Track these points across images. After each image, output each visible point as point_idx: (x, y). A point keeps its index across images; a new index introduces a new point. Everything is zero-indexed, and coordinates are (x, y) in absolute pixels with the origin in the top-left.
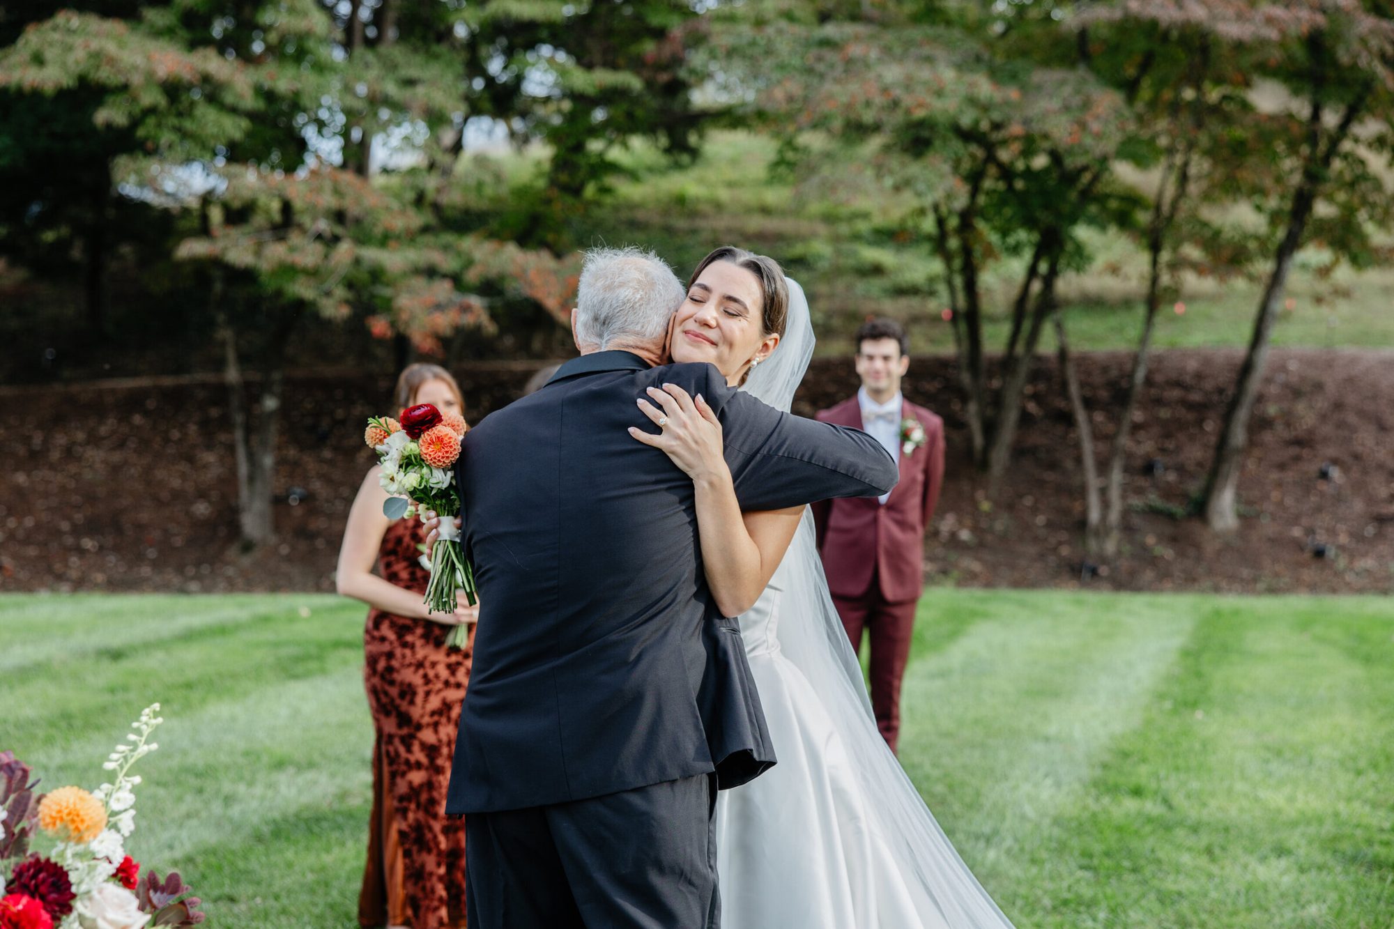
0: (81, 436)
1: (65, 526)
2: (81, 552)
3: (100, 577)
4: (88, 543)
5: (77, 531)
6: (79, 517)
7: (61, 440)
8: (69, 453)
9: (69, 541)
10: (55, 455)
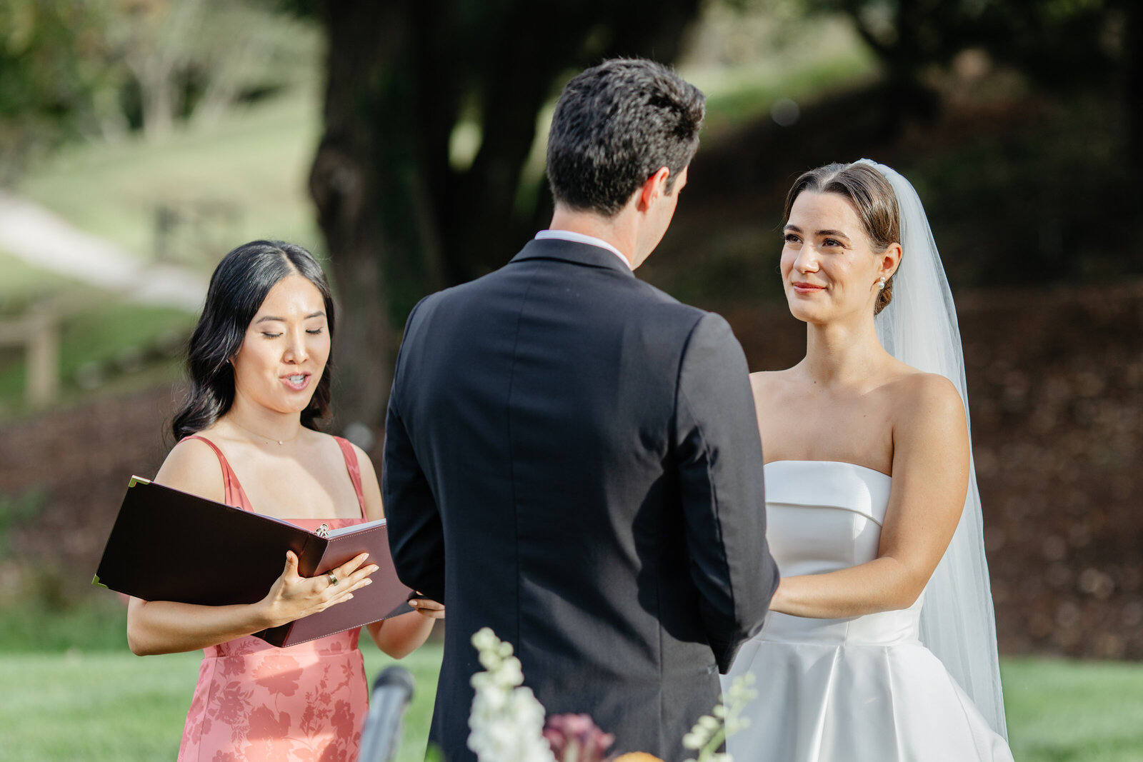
0: (1091, 382)
1: (1054, 548)
2: (1082, 598)
3: (1112, 643)
4: (1095, 582)
5: (1076, 558)
6: (1081, 533)
7: (1056, 390)
8: (1071, 416)
9: (1061, 575)
10: (1046, 419)
